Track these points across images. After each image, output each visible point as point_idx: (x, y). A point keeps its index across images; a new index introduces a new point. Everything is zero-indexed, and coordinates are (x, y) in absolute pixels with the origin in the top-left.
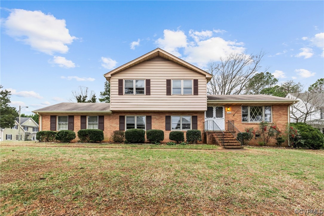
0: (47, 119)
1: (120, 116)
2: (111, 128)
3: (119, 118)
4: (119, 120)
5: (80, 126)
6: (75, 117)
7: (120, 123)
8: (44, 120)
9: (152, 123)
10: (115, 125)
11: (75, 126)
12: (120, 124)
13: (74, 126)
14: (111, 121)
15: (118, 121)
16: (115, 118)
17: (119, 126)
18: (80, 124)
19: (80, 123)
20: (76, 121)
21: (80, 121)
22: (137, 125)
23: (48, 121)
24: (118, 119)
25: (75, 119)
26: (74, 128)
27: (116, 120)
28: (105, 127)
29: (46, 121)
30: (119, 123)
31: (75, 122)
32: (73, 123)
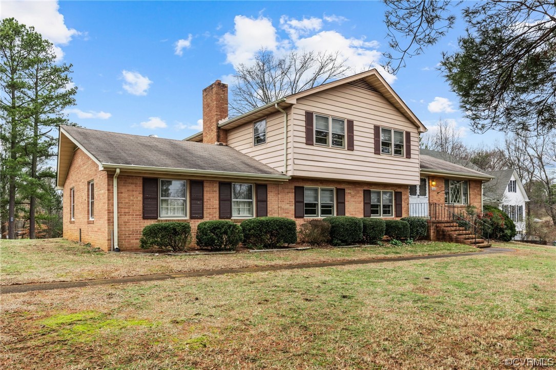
0: (131, 187)
1: (295, 187)
2: (280, 212)
3: (294, 191)
4: (294, 194)
5: (218, 206)
6: (205, 184)
7: (296, 202)
8: (123, 190)
9: (346, 203)
10: (287, 206)
11: (205, 208)
12: (297, 204)
13: (203, 206)
14: (280, 196)
15: (291, 197)
16: (286, 191)
17: (293, 207)
18: (218, 202)
19: (218, 199)
20: (209, 195)
21: (218, 195)
22: (322, 207)
23: (134, 193)
24: (292, 193)
25: (205, 189)
26: (205, 212)
27: (290, 194)
28: (269, 209)
29: (131, 193)
30: (294, 202)
31: (207, 196)
32: (202, 200)
